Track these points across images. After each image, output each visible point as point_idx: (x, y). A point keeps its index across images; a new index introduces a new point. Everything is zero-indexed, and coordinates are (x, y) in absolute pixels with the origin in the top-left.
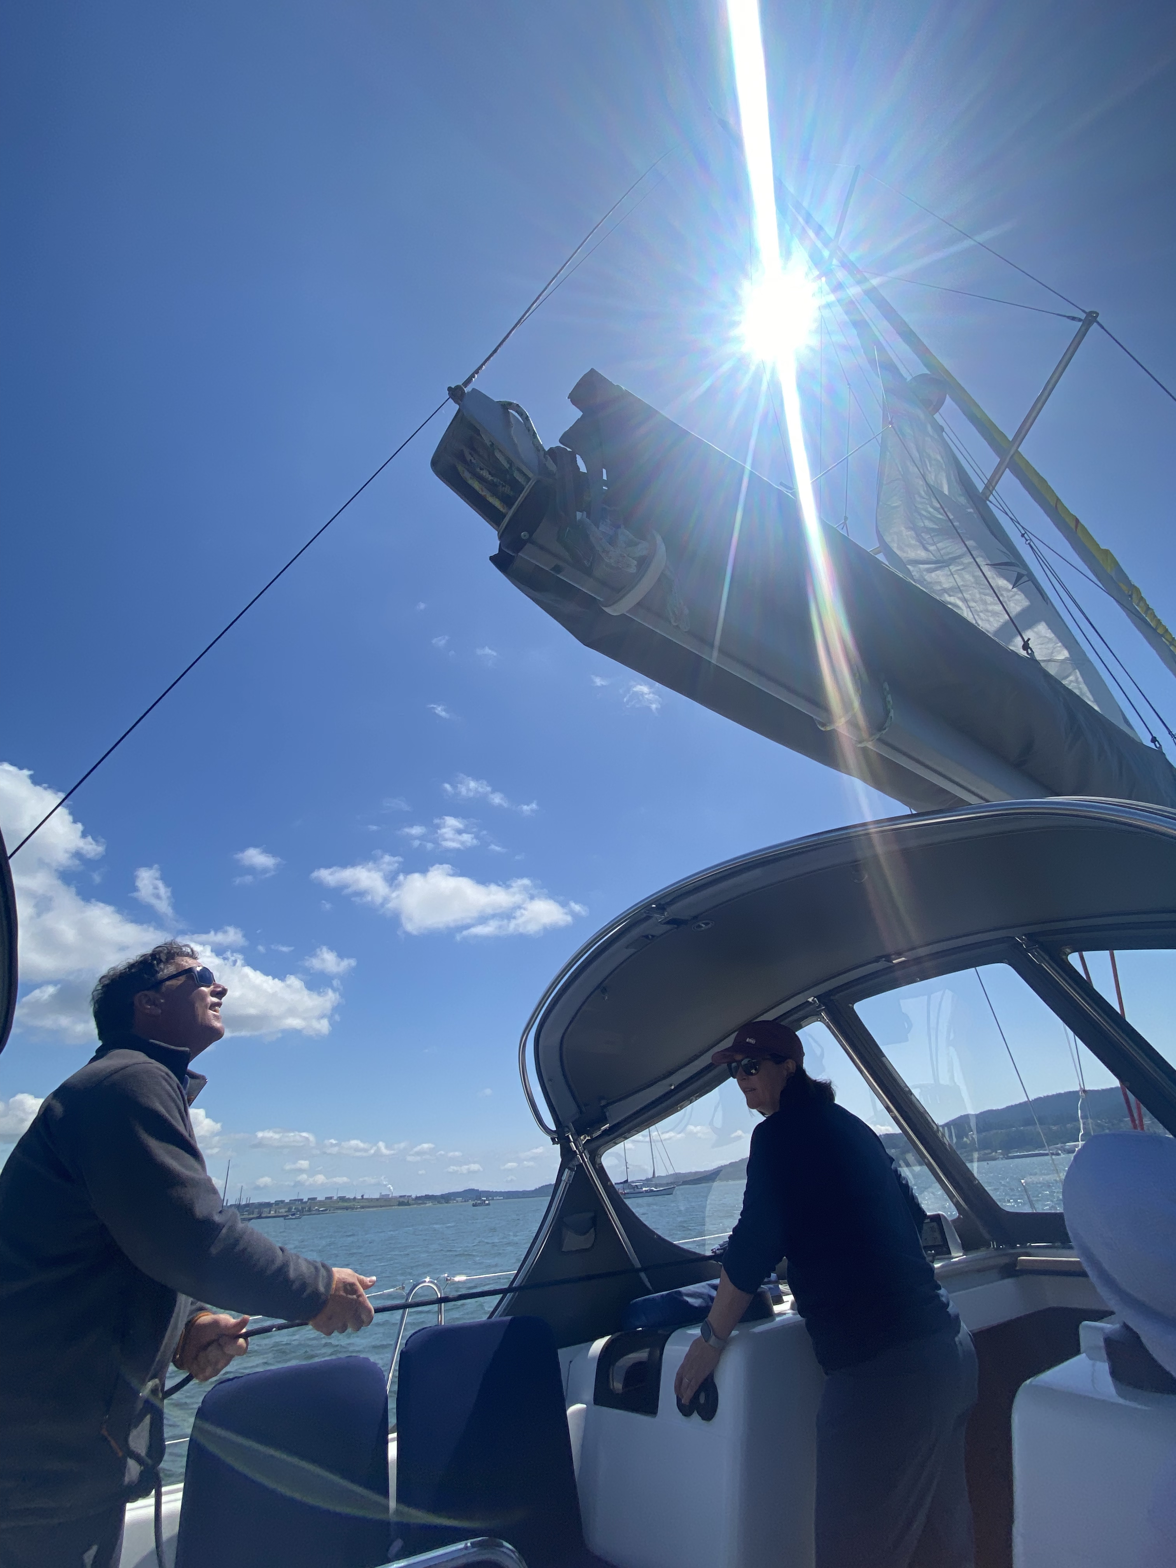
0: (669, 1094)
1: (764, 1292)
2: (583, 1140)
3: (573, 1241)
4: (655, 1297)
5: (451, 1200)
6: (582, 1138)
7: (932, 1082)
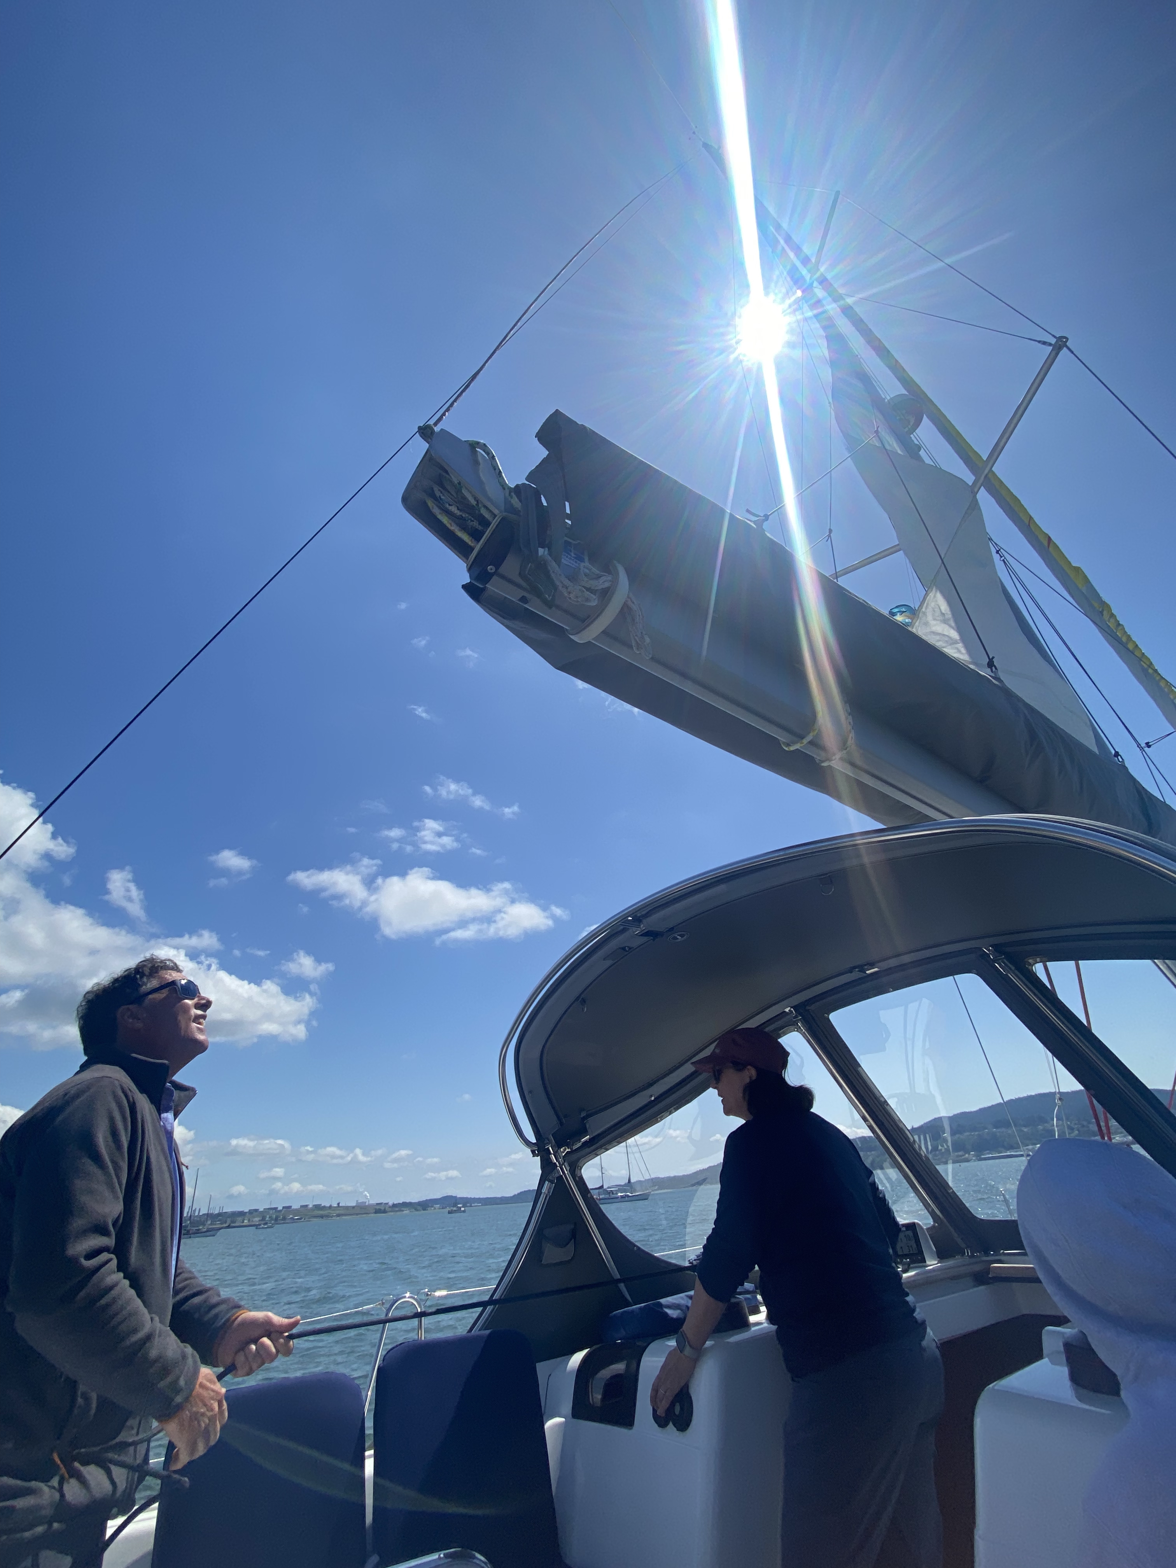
0: (650, 1105)
1: (740, 1301)
2: (563, 1152)
3: (553, 1254)
4: (633, 1309)
5: (429, 1207)
6: (562, 1150)
7: (908, 1091)
